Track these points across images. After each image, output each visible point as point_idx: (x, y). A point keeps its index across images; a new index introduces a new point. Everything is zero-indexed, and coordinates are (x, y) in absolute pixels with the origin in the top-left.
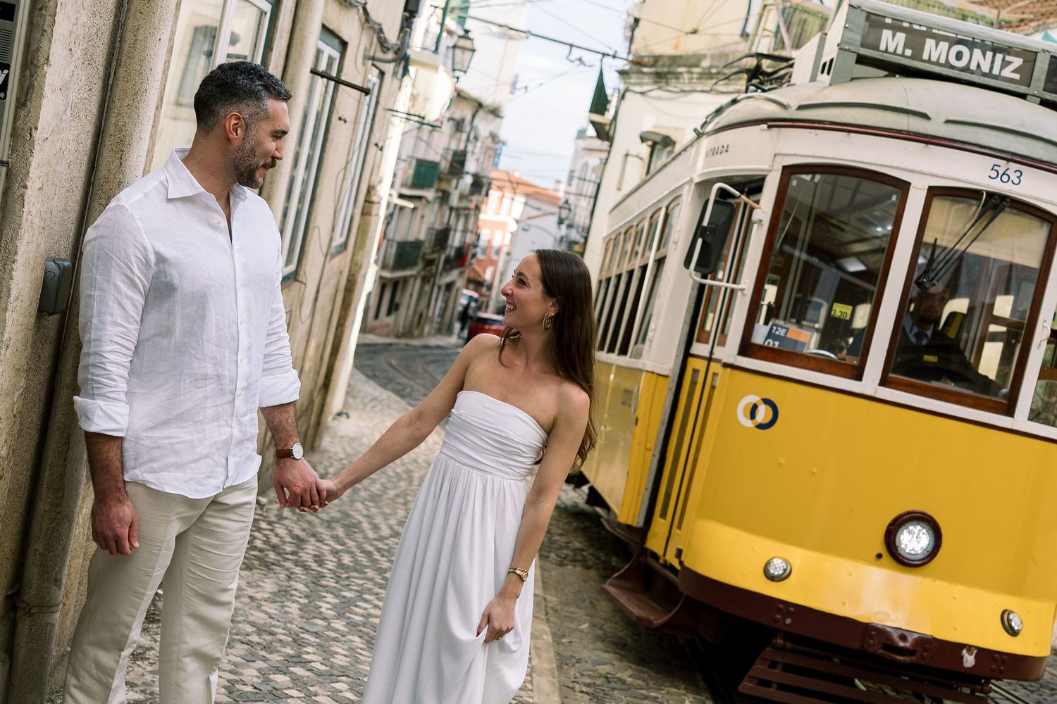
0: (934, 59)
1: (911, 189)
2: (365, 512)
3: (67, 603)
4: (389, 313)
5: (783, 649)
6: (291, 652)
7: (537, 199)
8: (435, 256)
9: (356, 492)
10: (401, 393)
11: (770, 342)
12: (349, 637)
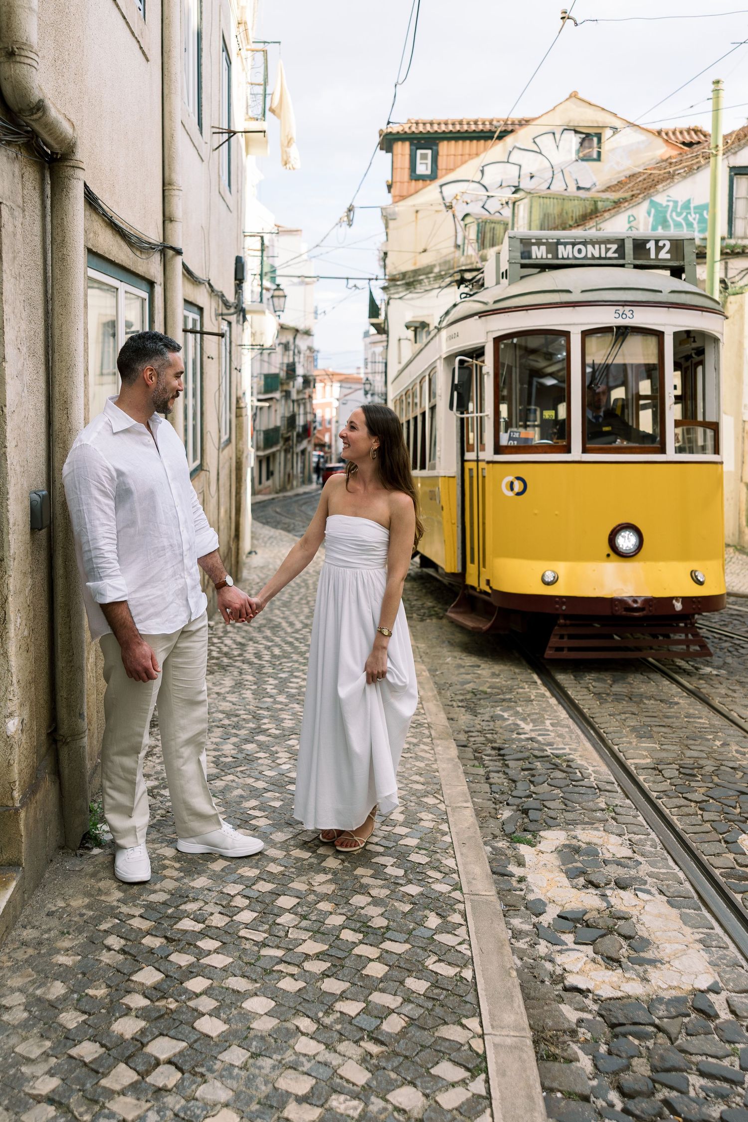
0: (565, 256)
1: (572, 336)
2: (282, 615)
3: (91, 728)
4: (268, 479)
5: (565, 626)
6: (253, 726)
7: (347, 382)
8: (290, 434)
9: (272, 603)
10: (288, 530)
11: (512, 443)
12: (291, 705)
